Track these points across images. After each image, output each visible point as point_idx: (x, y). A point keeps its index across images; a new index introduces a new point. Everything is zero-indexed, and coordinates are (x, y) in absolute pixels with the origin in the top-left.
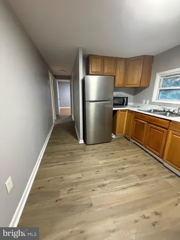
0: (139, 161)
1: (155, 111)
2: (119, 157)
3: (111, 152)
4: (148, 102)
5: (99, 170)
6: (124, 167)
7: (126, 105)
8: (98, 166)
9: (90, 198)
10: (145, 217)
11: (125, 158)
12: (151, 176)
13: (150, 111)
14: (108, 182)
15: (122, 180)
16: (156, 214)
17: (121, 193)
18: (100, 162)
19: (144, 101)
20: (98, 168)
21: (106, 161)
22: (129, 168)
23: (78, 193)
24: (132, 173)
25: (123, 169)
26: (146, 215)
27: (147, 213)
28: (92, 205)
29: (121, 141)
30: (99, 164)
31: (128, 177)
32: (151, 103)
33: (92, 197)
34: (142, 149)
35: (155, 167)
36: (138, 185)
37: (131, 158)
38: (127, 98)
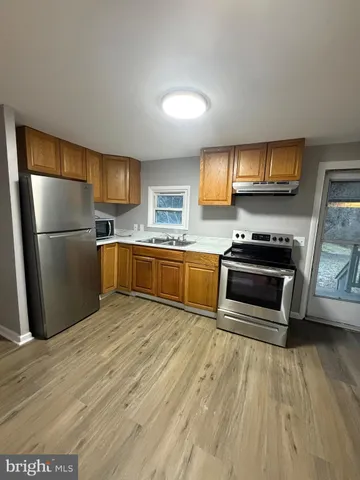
0: (160, 320)
1: (158, 241)
2: (130, 328)
3: (111, 329)
4: (142, 227)
5: (113, 368)
6: (145, 339)
7: (112, 234)
8: (105, 363)
9: (131, 421)
10: (202, 379)
11: (139, 324)
12: (181, 330)
13: (151, 241)
14: (139, 375)
15: (154, 358)
16: (208, 366)
17: (165, 374)
18: (105, 354)
19: (136, 226)
20: (107, 367)
21: (113, 347)
22: (153, 336)
23: (101, 436)
24: (160, 340)
25: (147, 342)
26: (202, 376)
27: (201, 373)
28: (140, 426)
29: (116, 302)
30: (105, 359)
31: (159, 349)
32: (147, 229)
33: (131, 417)
34: (153, 301)
35: (179, 317)
36: (176, 350)
37: (146, 320)
38: (112, 222)
